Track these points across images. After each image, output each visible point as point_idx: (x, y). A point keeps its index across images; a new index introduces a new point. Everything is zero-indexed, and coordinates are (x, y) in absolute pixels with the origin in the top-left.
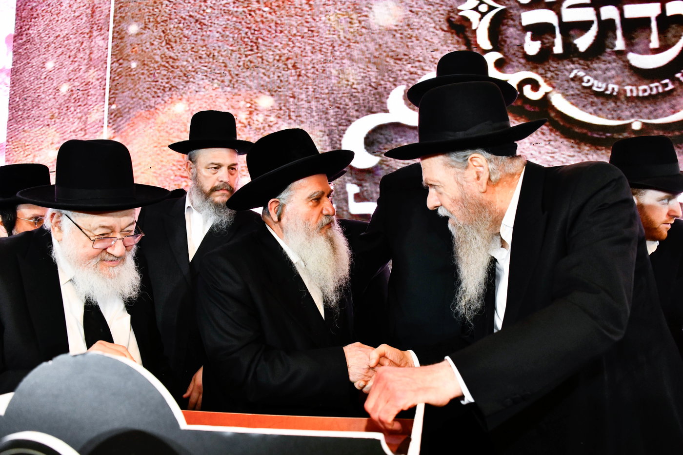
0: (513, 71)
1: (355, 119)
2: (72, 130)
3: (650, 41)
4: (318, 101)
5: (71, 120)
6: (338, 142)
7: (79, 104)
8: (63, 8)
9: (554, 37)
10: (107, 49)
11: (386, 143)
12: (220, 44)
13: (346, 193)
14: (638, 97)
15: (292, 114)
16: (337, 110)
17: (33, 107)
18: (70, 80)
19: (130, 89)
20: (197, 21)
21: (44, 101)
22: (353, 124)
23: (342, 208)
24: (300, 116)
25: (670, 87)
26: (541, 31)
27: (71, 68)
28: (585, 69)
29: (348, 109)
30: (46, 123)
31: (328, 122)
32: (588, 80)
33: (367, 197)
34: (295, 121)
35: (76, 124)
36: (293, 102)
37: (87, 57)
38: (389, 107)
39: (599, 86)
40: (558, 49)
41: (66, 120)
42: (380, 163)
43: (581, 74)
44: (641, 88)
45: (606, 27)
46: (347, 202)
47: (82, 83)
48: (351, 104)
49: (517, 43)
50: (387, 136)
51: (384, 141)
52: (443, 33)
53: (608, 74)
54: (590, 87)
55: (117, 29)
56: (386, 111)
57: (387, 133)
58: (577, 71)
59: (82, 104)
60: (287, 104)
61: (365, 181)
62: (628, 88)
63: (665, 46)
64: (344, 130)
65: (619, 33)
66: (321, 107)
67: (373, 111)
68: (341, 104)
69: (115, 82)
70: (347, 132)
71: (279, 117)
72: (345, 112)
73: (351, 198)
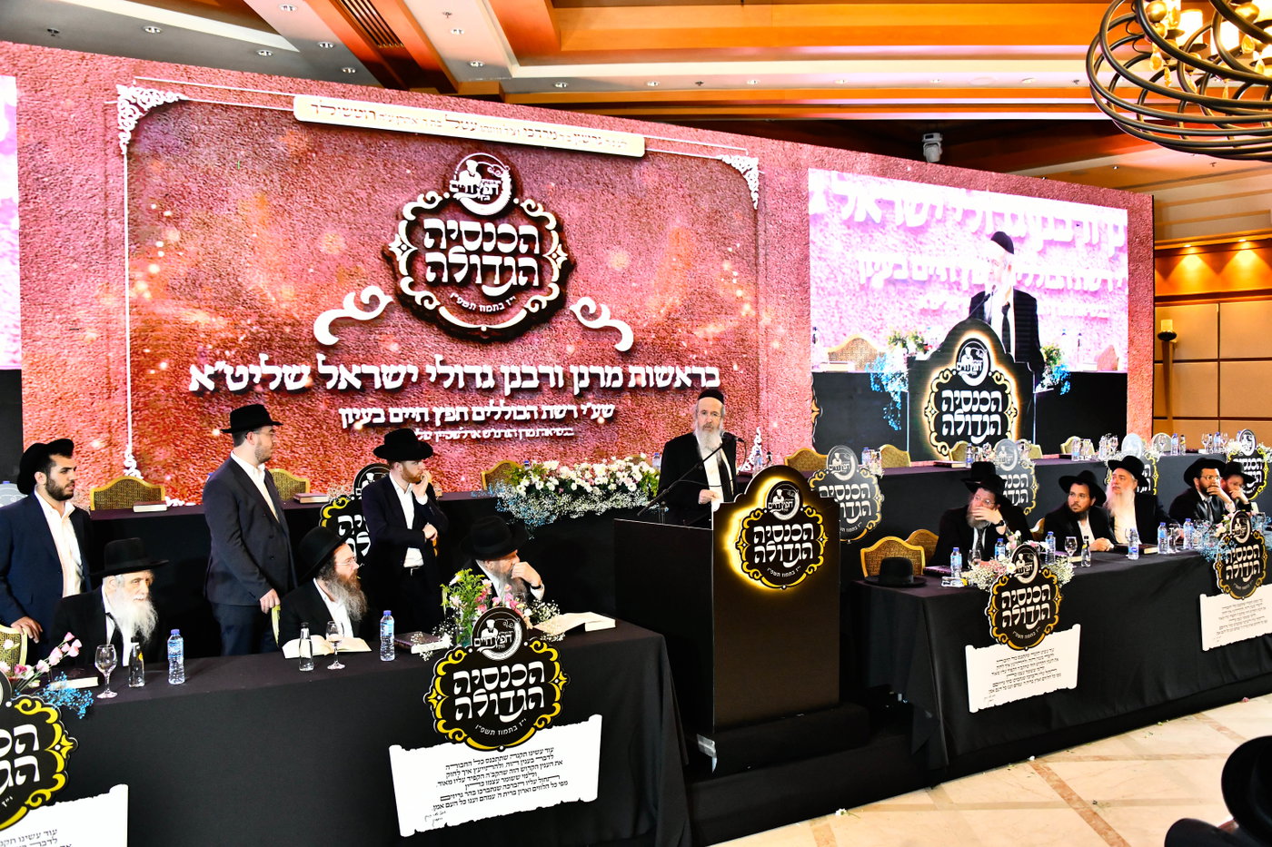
0: (419, 291)
1: (324, 312)
2: (94, 296)
3: (494, 279)
4: (299, 298)
6: (312, 326)
8: (73, 186)
9: (443, 271)
10: (123, 232)
12: (225, 245)
13: (317, 360)
14: (486, 313)
15: (280, 304)
16: (310, 304)
17: (49, 271)
20: (205, 224)
22: (321, 315)
23: (314, 369)
25: (503, 308)
26: (437, 267)
27: (87, 243)
28: (458, 293)
29: (319, 305)
31: (305, 312)
32: (460, 300)
33: (330, 363)
34: (282, 309)
36: (281, 296)
37: (103, 235)
38: (344, 306)
39: (466, 304)
40: (445, 279)
42: (338, 341)
43: (457, 296)
44: (488, 307)
45: (473, 268)
46: (317, 365)
48: (321, 302)
49: (422, 273)
50: (342, 325)
51: (341, 328)
52: (378, 261)
53: (471, 297)
54: (461, 305)
55: (132, 217)
56: (343, 309)
57: (342, 323)
58: (454, 294)
60: (277, 297)
61: (330, 353)
62: (481, 306)
63: (502, 284)
64: (316, 318)
65: (479, 272)
66: (301, 302)
67: (334, 307)
68: (313, 301)
70: (317, 320)
71: (271, 306)
72: (315, 306)
73: (320, 363)
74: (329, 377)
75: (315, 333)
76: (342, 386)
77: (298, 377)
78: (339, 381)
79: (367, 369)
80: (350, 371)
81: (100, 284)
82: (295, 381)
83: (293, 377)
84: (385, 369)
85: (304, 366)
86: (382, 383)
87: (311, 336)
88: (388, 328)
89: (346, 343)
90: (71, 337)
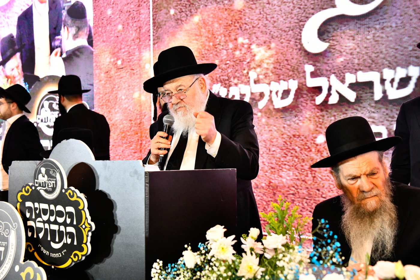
1: (311, 15)
2: (132, 39)
4: (286, 5)
5: (131, 32)
6: (299, 34)
7: (135, 20)
11: (333, 32)
13: (304, 72)
15: (268, 16)
16: (298, 10)
17: (107, 25)
18: (128, 4)
19: (165, 8)
21: (114, 20)
22: (310, 20)
23: (301, 83)
24: (273, 17)
29: (307, 8)
30: (116, 35)
31: (292, 20)
33: (319, 74)
34: (270, 22)
35: (134, 35)
36: (269, 7)
41: (127, 33)
42: (329, 47)
46: (305, 79)
47: (135, 6)
48: (308, 4)
50: (334, 26)
51: (332, 30)
56: (334, 6)
57: (334, 24)
59: (137, 20)
60: (265, 10)
61: (319, 62)
64: (303, 25)
66: (287, 9)
67: (324, 7)
68: (301, 5)
69: (155, 4)
70: (305, 26)
71: (260, 20)
72: (304, 11)
73: (308, 75)
74: (318, 90)
75: (303, 41)
76: (334, 99)
77: (286, 93)
78: (329, 95)
79: (363, 77)
80: (343, 81)
81: (135, 28)
82: (282, 98)
83: (280, 95)
84: (388, 74)
85: (291, 81)
86: (384, 92)
87: (299, 46)
88: (393, 19)
89: (337, 47)
90: (119, 75)
